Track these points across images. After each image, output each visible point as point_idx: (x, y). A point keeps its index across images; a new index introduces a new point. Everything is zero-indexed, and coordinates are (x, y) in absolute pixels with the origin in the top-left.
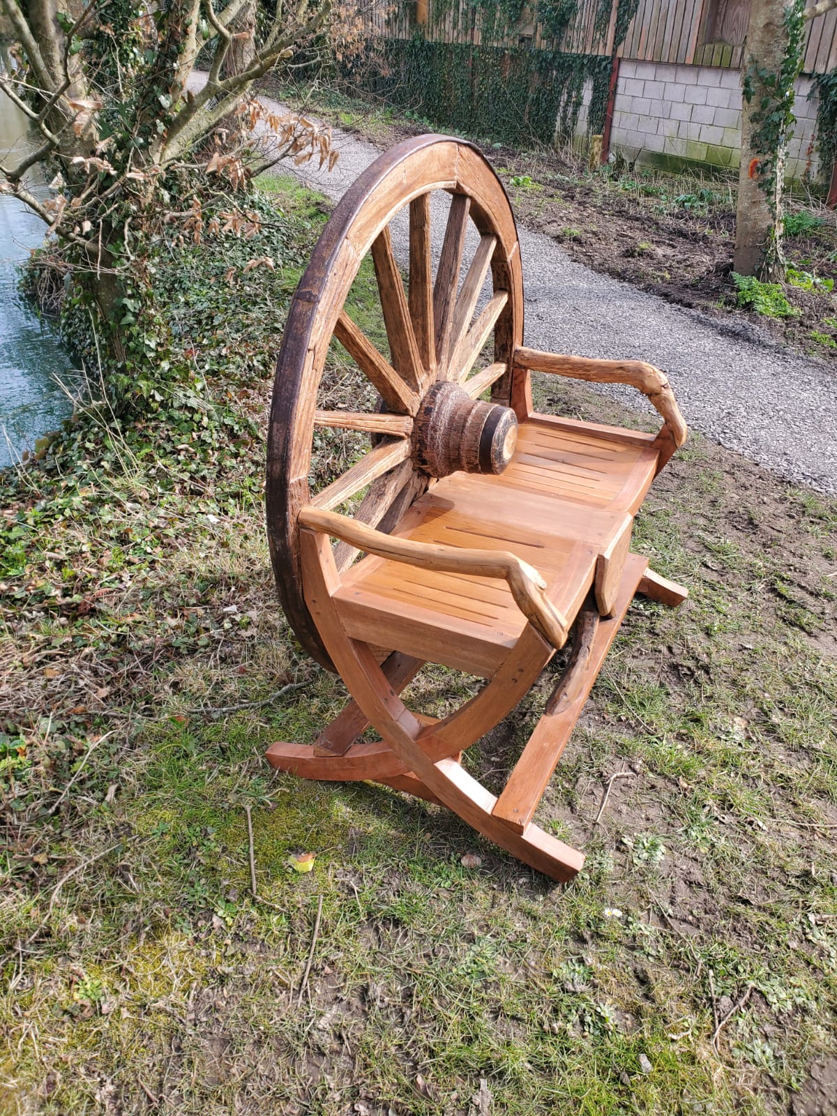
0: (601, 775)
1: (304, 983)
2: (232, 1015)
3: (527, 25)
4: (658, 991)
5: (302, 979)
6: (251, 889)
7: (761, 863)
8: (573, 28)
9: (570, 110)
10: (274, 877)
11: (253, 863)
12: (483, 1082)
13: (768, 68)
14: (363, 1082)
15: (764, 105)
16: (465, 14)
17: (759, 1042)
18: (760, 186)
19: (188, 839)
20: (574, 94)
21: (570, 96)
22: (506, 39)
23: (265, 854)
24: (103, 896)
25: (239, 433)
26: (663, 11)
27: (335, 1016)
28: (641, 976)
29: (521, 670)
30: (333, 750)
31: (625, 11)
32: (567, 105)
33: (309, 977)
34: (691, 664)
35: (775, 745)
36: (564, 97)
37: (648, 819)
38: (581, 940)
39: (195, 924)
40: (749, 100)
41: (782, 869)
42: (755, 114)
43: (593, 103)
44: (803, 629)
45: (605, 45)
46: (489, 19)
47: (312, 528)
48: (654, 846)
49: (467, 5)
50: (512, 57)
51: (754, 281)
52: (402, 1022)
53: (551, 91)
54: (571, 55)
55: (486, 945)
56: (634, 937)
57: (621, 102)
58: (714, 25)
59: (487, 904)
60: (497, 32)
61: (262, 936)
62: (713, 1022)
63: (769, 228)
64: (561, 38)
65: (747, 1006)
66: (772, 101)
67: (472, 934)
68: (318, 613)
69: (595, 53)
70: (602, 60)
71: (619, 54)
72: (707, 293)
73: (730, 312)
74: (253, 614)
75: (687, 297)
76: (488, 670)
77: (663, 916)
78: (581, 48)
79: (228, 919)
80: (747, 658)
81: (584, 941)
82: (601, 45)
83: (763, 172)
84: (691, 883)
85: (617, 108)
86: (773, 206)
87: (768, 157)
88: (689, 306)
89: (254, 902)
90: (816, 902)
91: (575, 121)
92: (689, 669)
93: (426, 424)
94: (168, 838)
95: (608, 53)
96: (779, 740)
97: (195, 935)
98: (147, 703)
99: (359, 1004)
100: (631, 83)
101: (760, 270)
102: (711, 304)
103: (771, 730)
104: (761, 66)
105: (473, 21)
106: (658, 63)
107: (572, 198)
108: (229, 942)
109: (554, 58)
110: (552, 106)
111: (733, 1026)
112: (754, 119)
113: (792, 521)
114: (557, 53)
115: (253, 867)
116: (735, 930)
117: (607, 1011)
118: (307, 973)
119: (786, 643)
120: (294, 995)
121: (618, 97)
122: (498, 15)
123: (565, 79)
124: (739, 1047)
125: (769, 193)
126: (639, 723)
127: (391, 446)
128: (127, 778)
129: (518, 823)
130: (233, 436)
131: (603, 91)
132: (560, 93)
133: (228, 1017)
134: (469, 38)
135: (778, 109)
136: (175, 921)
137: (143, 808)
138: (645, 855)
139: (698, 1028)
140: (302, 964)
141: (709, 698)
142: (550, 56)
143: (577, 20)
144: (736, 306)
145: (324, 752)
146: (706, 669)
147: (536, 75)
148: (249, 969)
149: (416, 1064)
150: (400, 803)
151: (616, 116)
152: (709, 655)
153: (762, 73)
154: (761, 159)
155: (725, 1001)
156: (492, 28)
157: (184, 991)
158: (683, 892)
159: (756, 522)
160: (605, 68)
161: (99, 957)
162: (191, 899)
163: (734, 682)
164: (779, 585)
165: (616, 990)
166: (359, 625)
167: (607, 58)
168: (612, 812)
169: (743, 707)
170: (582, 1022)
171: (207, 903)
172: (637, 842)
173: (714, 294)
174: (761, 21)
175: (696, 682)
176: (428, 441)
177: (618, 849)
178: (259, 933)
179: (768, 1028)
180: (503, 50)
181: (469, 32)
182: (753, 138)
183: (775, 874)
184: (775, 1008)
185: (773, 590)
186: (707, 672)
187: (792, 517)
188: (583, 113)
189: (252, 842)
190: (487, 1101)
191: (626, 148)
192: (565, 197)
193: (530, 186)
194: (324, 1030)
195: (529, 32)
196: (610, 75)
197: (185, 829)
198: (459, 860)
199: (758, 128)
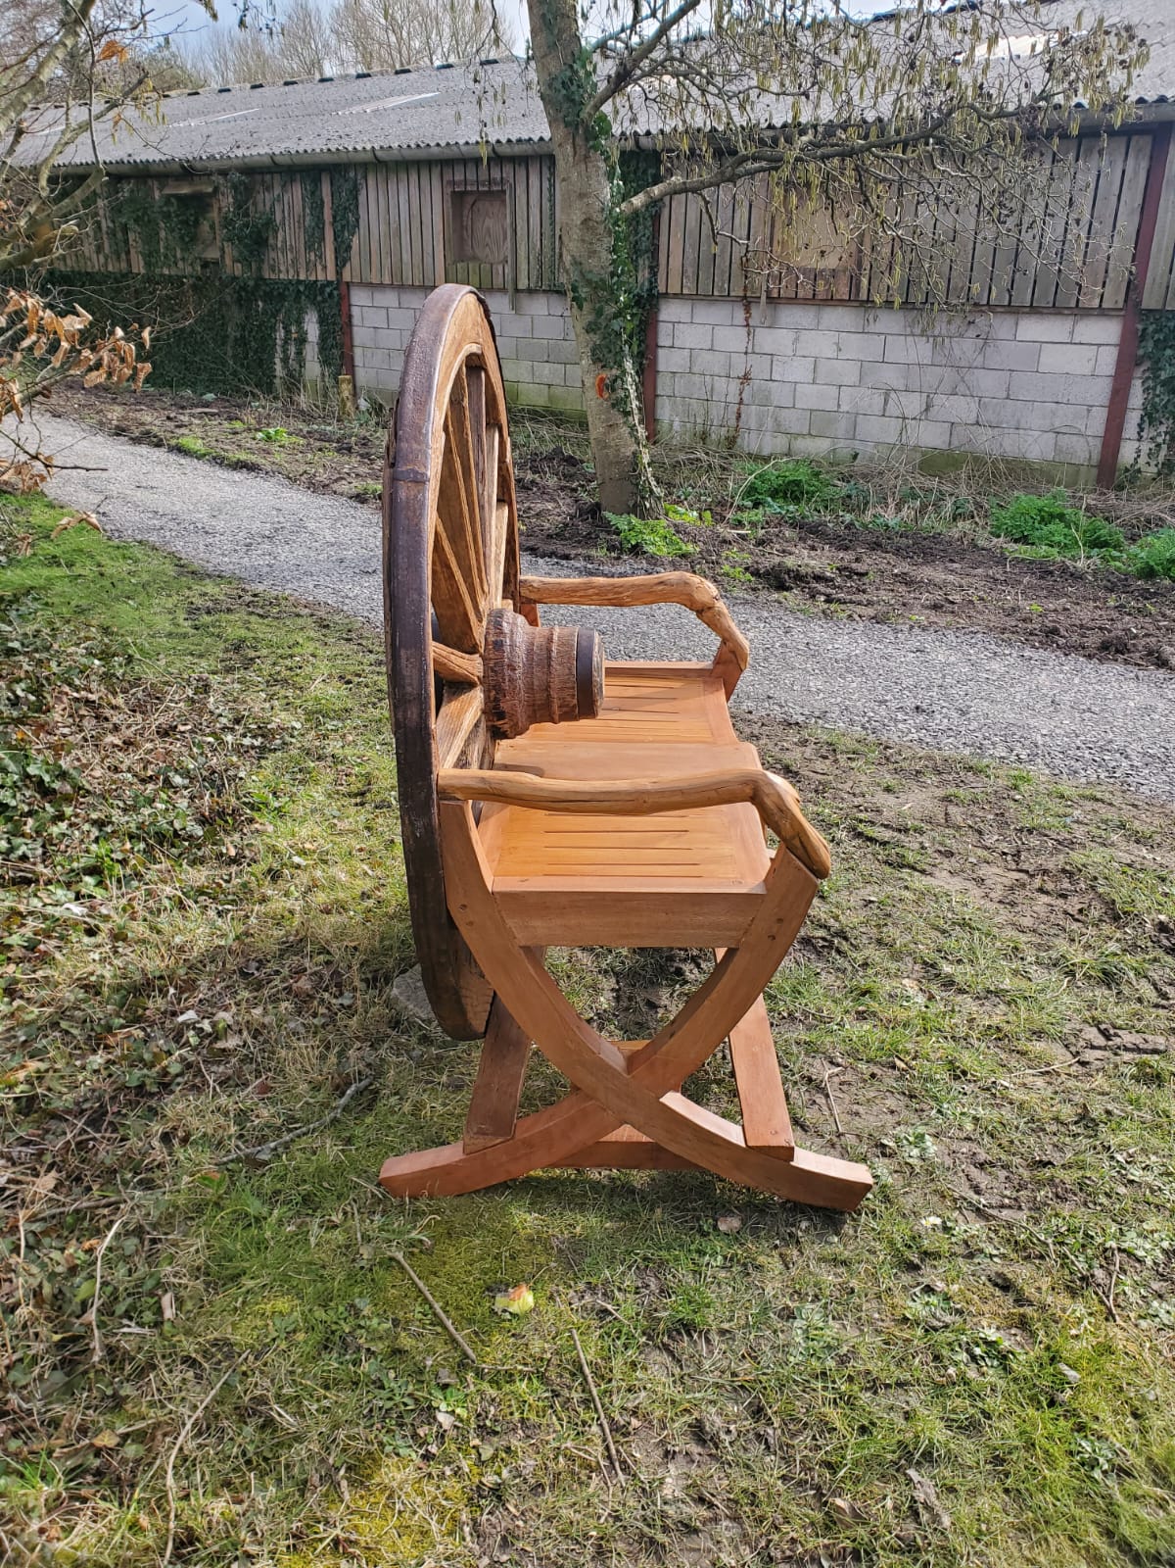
0: (810, 1080)
1: (614, 1452)
2: (540, 1535)
3: (208, 246)
4: (1030, 1291)
5: (607, 1448)
6: (467, 1357)
7: (1032, 1121)
8: (275, 248)
9: (292, 350)
10: (489, 1334)
11: (449, 1323)
12: (912, 1472)
13: (595, 270)
14: (770, 1541)
15: (599, 313)
16: (112, 233)
17: (1155, 1304)
18: (613, 406)
19: (334, 1327)
20: (293, 329)
21: (288, 332)
22: (180, 264)
23: (457, 1308)
24: (244, 1454)
25: (54, 786)
26: (394, 226)
27: (678, 1477)
28: (999, 1281)
29: (780, 920)
30: (496, 1134)
31: (343, 227)
32: (286, 342)
33: (615, 1442)
34: (821, 933)
35: (960, 998)
36: (280, 334)
37: (892, 1112)
38: (913, 1268)
39: (415, 1436)
40: (580, 307)
41: (1057, 1119)
42: (590, 323)
43: (323, 338)
44: (914, 869)
45: (325, 268)
46: (151, 238)
47: (458, 796)
48: (921, 1137)
49: (113, 222)
50: (194, 287)
51: (634, 520)
52: (768, 1448)
53: (259, 327)
54: (281, 282)
55: (812, 1312)
56: (966, 1242)
57: (360, 335)
58: (462, 240)
59: (780, 1266)
60: (166, 256)
61: (517, 1415)
62: (1101, 1302)
63: (634, 454)
64: (263, 261)
65: (1123, 1271)
66: (606, 308)
67: (788, 1307)
68: (471, 923)
69: (313, 278)
70: (324, 286)
71: (347, 277)
72: (579, 542)
73: (618, 558)
74: (225, 1017)
75: (561, 550)
76: (734, 933)
77: (978, 1209)
78: (291, 272)
79: (458, 1411)
80: (877, 911)
81: (917, 1268)
82: (319, 267)
83: (614, 390)
84: (981, 1165)
85: (357, 341)
86: (633, 428)
87: (615, 372)
88: (567, 557)
89: (480, 1374)
90: (1113, 1141)
91: (301, 363)
92: (824, 939)
93: (499, 663)
94: (301, 1336)
95: (331, 276)
96: (961, 991)
97: (421, 1452)
98: (136, 1174)
99: (700, 1450)
100: (369, 313)
101: (635, 505)
102: (593, 552)
103: (949, 983)
104: (586, 267)
105: (126, 241)
106: (401, 287)
107: (349, 449)
108: (477, 1442)
109: (257, 286)
110: (266, 346)
111: (1122, 1297)
112: (590, 329)
113: (828, 762)
114: (260, 279)
115: (452, 1329)
116: (1058, 1197)
117: (992, 1335)
118: (610, 1438)
119: (906, 888)
120: (609, 1473)
121: (355, 329)
122: (163, 234)
123: (278, 311)
124: (1140, 1317)
125: (627, 414)
126: (805, 1014)
127: (463, 697)
128: (176, 1281)
129: (784, 1144)
130: (45, 792)
131: (334, 324)
132: (273, 329)
133: (536, 1541)
134: (124, 265)
135: (615, 316)
136: (381, 1444)
137: (236, 1309)
138: (915, 1152)
139: (1091, 1314)
140: (595, 1429)
141: (865, 965)
142: (251, 283)
143: (280, 238)
144: (621, 550)
145: (481, 1141)
146: (843, 935)
147: (235, 308)
148: (529, 1464)
149: (818, 1488)
150: (596, 1187)
151: (358, 352)
152: (836, 919)
153: (589, 276)
154: (607, 374)
155: (1099, 1274)
156: (158, 251)
157: (451, 1533)
158: (982, 1179)
159: (794, 769)
160: (331, 295)
161: (291, 1541)
162: (389, 1404)
163: (879, 942)
164: (861, 827)
165: (985, 1308)
166: (537, 923)
167: (330, 283)
168: (849, 1117)
169: (903, 967)
170: (974, 1358)
171: (416, 1400)
172: (897, 1140)
173: (589, 540)
174: (577, 218)
175: (839, 952)
176: (506, 685)
177: (884, 1155)
178: (512, 1414)
179: (1156, 1286)
180: (179, 278)
181: (123, 256)
182: (593, 351)
183: (1054, 1128)
184: (1149, 1262)
185: (860, 835)
186: (846, 939)
187: (825, 758)
188: (311, 352)
189: (430, 1297)
190: (932, 1491)
191: (380, 392)
192: (338, 450)
193: (285, 439)
194: (676, 1500)
195: (212, 254)
196: (339, 304)
197: (320, 1314)
198: (715, 1228)
199: (596, 338)
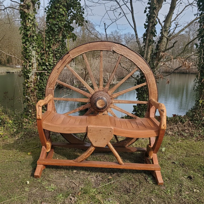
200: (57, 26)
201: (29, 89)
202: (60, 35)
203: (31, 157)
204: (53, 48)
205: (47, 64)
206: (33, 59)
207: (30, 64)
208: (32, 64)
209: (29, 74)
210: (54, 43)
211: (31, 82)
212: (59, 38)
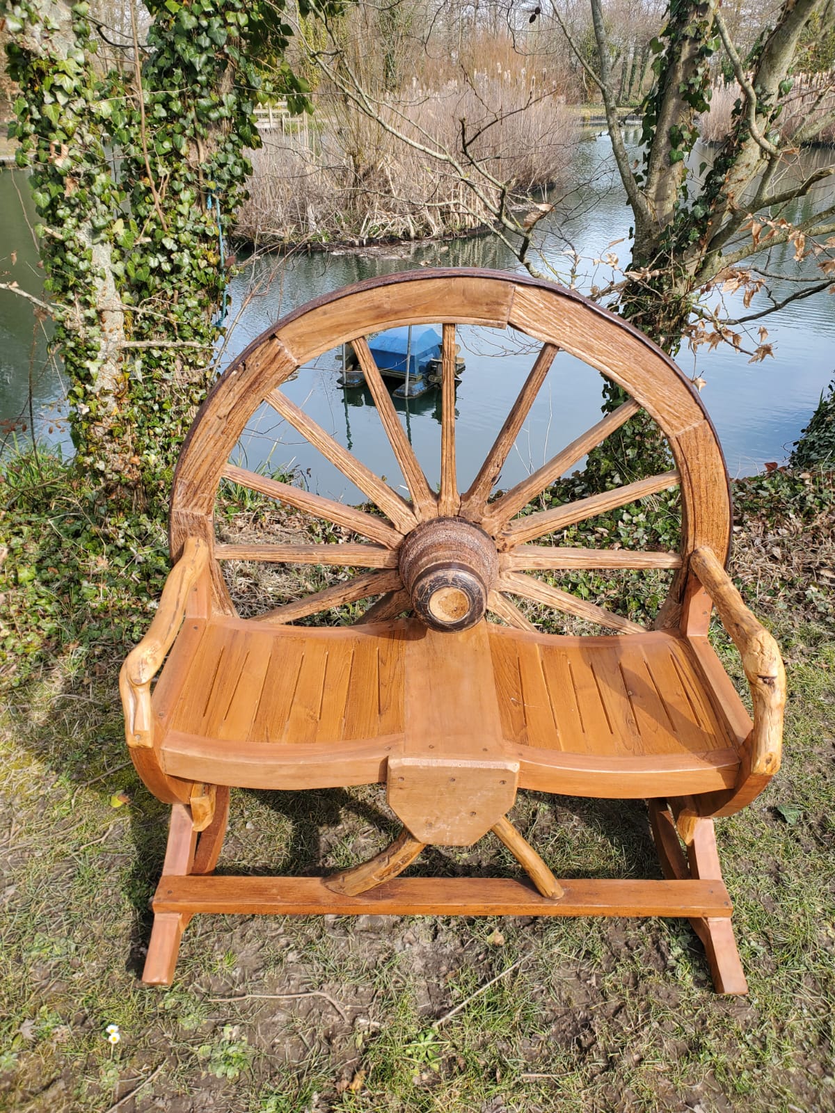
146: (611, 1064)
200: (205, 41)
201: (97, 423)
202: (226, 84)
203: (128, 818)
204: (192, 158)
205: (169, 244)
206: (101, 288)
207: (91, 313)
208: (100, 313)
209: (88, 364)
210: (196, 133)
211: (105, 393)
212: (222, 104)
